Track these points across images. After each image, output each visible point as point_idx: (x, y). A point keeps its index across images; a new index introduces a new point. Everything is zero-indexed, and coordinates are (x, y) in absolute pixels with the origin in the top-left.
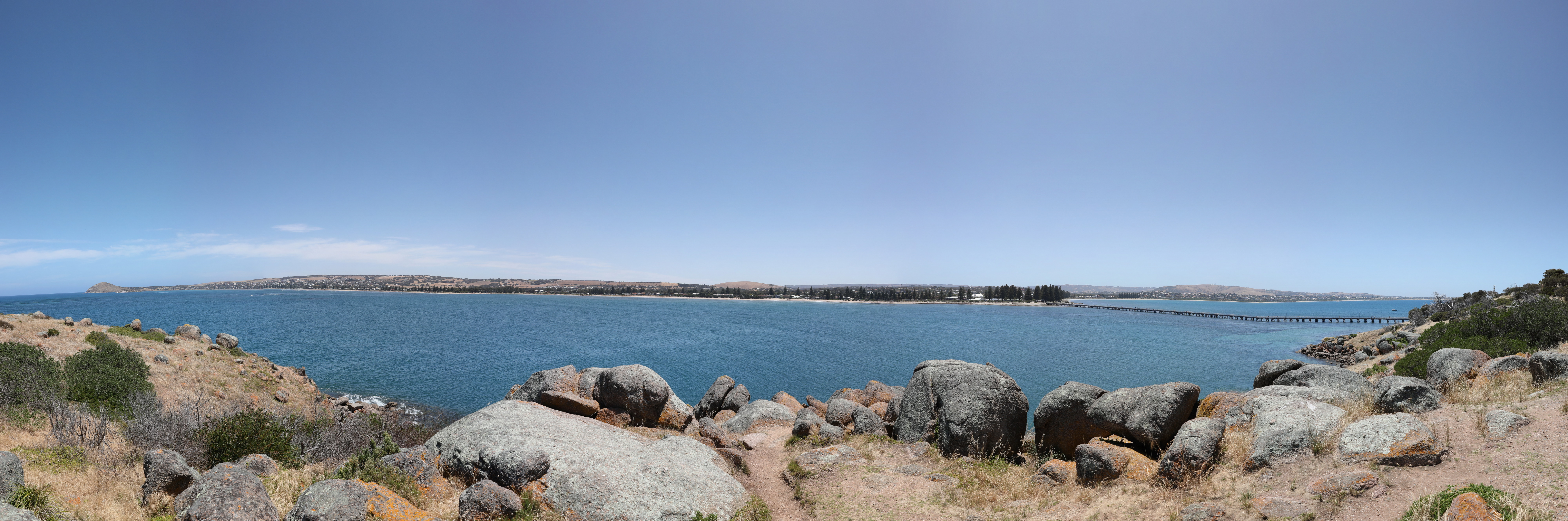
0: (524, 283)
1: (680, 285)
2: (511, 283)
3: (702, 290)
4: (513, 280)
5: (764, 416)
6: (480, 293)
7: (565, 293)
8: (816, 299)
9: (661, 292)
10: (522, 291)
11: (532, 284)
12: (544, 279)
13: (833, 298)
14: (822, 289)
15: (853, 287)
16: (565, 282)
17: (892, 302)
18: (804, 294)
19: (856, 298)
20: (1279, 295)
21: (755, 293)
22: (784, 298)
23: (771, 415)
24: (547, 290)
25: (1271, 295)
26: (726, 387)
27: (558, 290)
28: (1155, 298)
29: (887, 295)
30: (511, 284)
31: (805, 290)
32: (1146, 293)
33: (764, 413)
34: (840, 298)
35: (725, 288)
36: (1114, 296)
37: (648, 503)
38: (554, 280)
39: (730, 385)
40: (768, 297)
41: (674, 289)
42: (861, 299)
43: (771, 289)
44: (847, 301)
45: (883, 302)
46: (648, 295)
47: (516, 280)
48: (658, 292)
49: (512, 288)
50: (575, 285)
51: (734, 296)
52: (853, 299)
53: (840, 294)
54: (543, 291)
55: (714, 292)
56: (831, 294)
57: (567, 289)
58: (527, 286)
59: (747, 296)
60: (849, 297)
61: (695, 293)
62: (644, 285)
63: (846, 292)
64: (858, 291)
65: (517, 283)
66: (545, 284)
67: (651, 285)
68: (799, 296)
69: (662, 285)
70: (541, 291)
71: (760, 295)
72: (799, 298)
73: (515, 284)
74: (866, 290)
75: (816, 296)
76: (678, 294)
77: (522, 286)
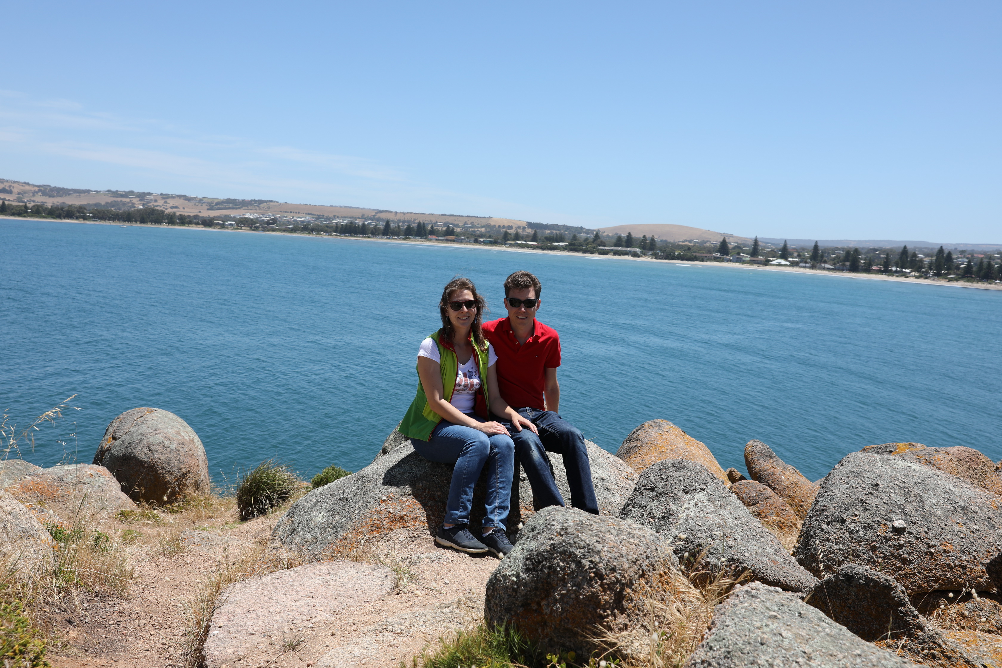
0: (191, 204)
1: (530, 225)
2: (161, 202)
4: (165, 197)
6: (81, 221)
7: (284, 231)
8: (824, 269)
10: (184, 221)
11: (211, 209)
12: (240, 197)
14: (843, 249)
15: (921, 249)
16: (286, 208)
18: (799, 256)
19: (926, 272)
21: (689, 249)
22: (752, 262)
24: (243, 222)
27: (268, 223)
30: (160, 205)
31: (800, 251)
38: (260, 202)
41: (517, 234)
43: (724, 244)
47: (172, 197)
48: (482, 238)
49: (161, 215)
50: (309, 214)
51: (642, 252)
52: (917, 274)
53: (885, 262)
54: (233, 223)
55: (599, 243)
56: (862, 261)
57: (289, 222)
58: (200, 212)
59: (670, 255)
60: (907, 271)
61: (561, 244)
62: (456, 223)
63: (901, 258)
64: (932, 256)
65: (176, 204)
66: (239, 208)
67: (469, 222)
68: (786, 260)
69: (492, 224)
70: (229, 222)
71: (698, 255)
72: (785, 265)
73: (171, 205)
74: (954, 256)
75: (825, 262)
76: (524, 242)
77: (186, 210)
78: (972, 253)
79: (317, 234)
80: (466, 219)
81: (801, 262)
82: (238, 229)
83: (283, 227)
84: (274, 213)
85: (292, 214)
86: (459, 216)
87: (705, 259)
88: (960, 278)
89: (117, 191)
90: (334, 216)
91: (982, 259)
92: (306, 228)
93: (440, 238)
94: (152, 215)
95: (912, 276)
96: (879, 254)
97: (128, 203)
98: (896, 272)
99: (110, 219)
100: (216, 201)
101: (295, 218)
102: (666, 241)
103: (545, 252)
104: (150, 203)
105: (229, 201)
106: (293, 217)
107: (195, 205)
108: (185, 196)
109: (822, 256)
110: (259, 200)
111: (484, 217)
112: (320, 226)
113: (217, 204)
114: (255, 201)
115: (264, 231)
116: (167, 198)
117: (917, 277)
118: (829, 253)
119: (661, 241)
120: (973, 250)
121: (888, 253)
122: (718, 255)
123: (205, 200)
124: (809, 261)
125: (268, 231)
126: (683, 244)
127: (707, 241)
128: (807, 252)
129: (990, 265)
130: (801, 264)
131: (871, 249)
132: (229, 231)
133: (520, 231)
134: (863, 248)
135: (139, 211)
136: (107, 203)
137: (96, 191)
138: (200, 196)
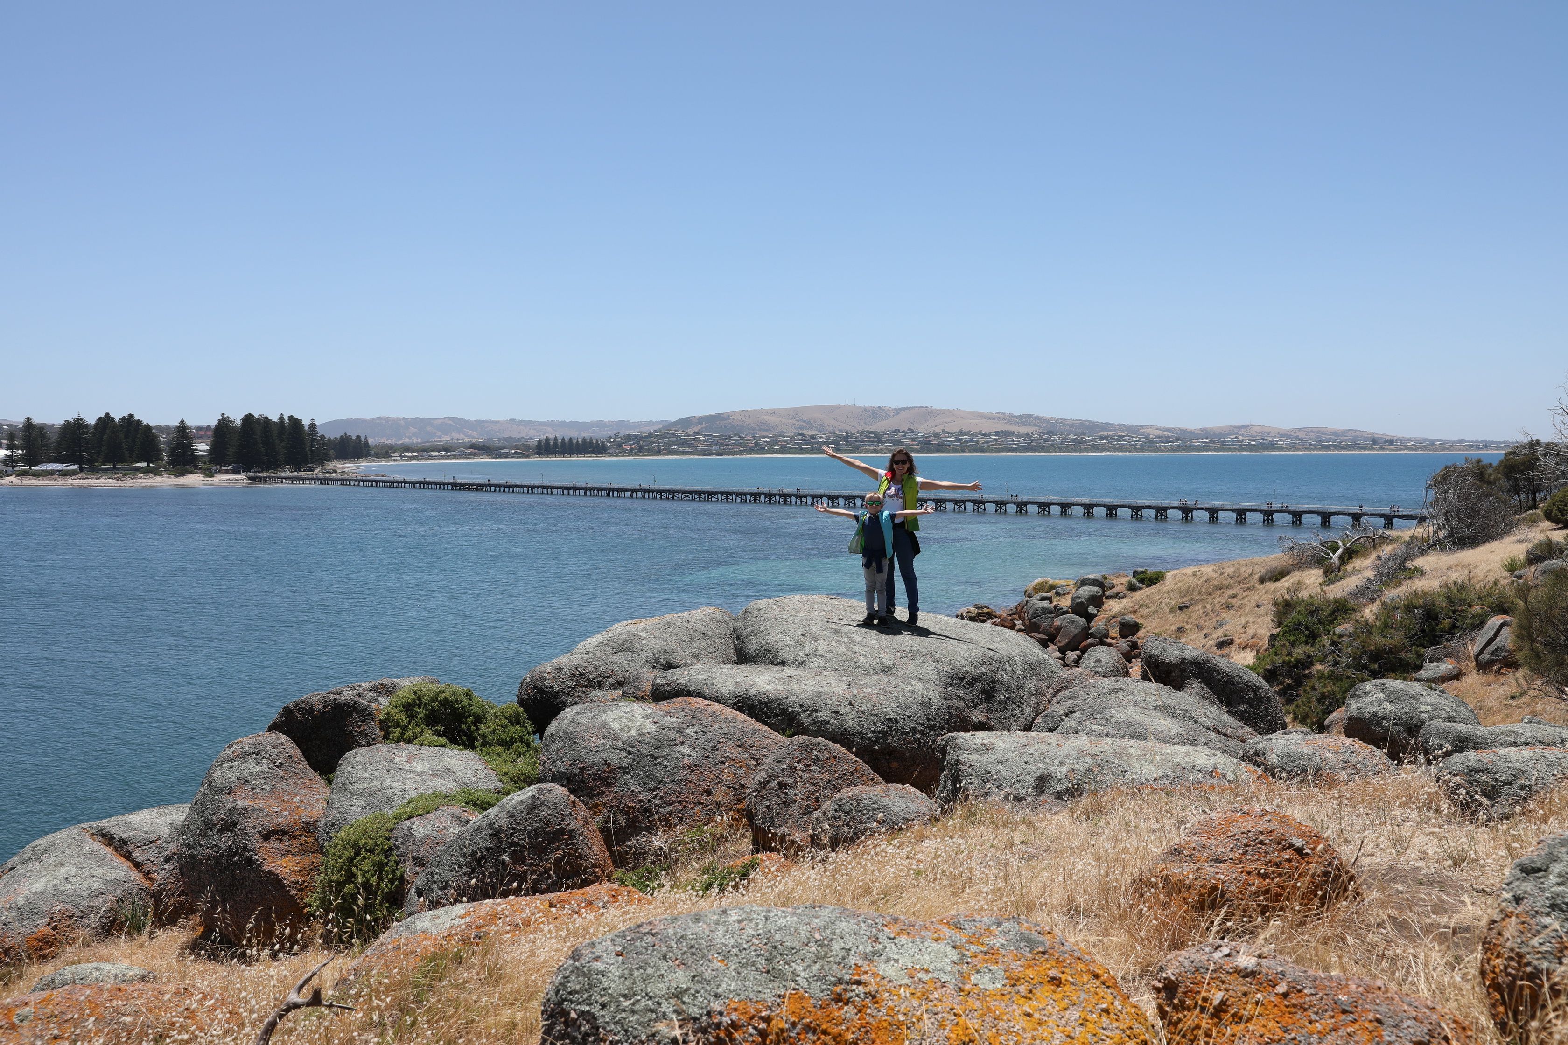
20: (1050, 432)
25: (1023, 430)
28: (658, 452)
32: (628, 437)
36: (522, 449)
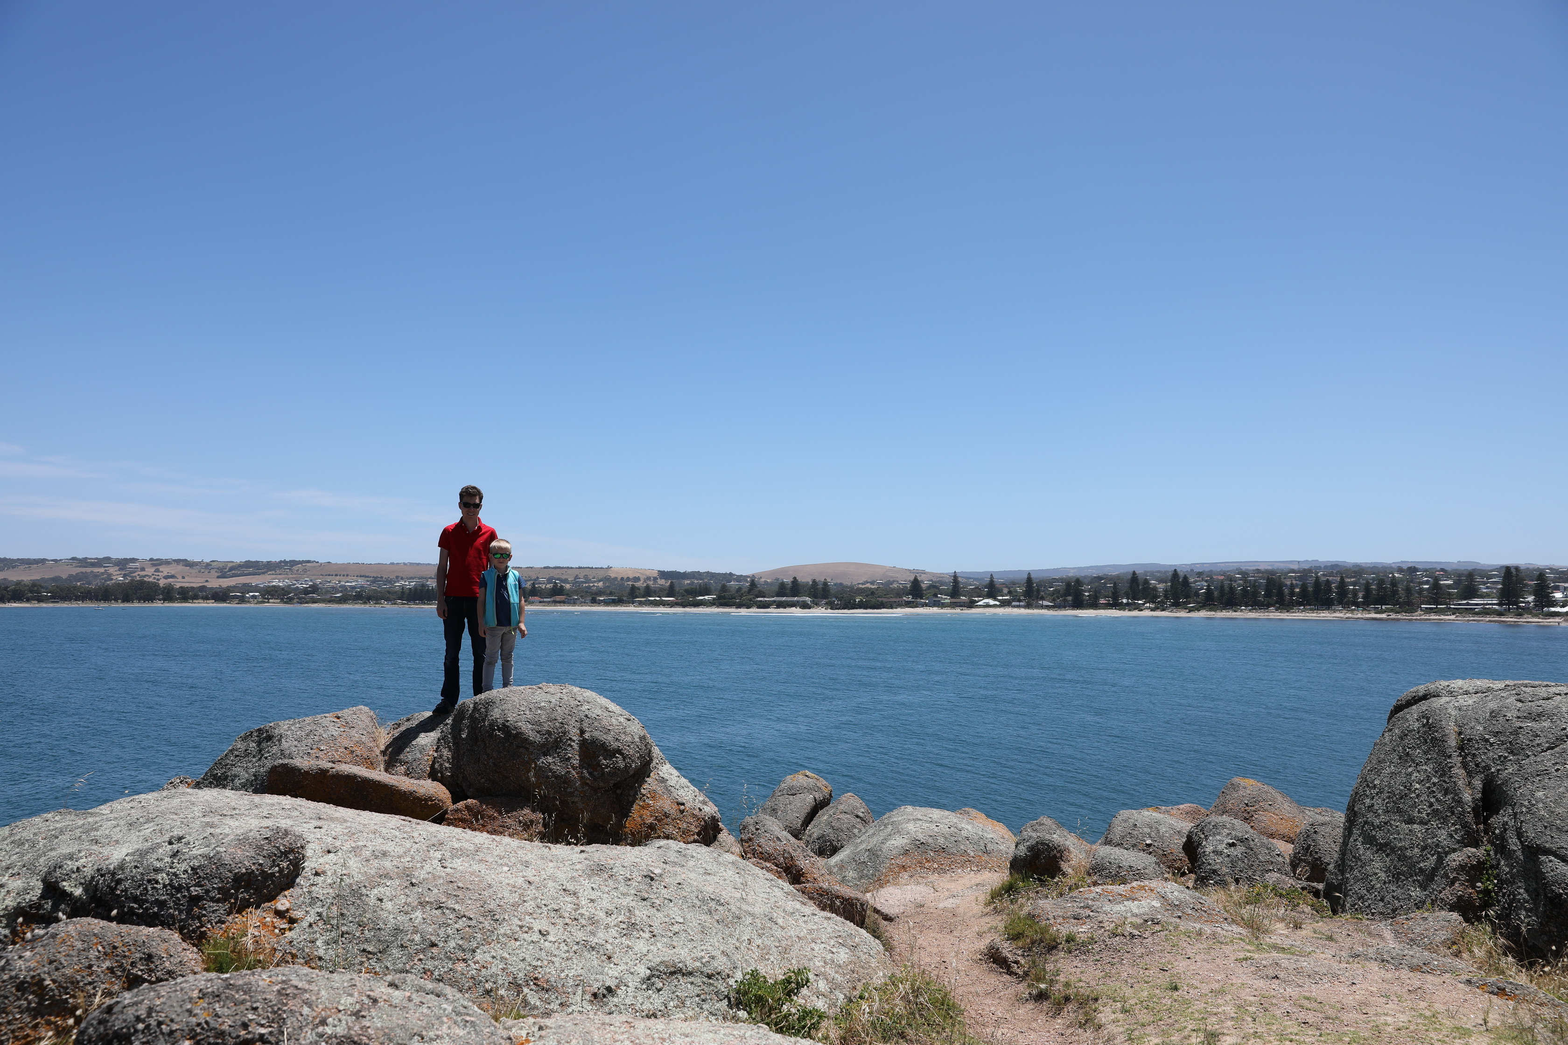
0: (194, 571)
1: (663, 574)
2: (150, 571)
3: (724, 586)
4: (157, 563)
5: (920, 845)
6: (35, 604)
7: (330, 601)
8: (1042, 607)
9: (611, 594)
10: (186, 595)
11: (223, 576)
12: (264, 558)
13: (1094, 605)
14: (1061, 580)
15: (1152, 574)
16: (329, 569)
17: (1274, 615)
18: (1010, 593)
19: (1162, 602)
21: (873, 593)
22: (953, 605)
23: (941, 841)
24: (270, 593)
26: (808, 800)
27: (306, 591)
29: (1255, 594)
30: (149, 575)
31: (1011, 586)
33: (920, 837)
34: (1115, 604)
35: (788, 580)
37: (609, 947)
38: (293, 563)
39: (819, 796)
40: (908, 604)
41: (648, 587)
42: (1176, 605)
43: (916, 583)
44: (1136, 613)
45: (1245, 614)
46: (574, 603)
47: (167, 562)
48: (601, 596)
49: (154, 589)
50: (361, 576)
51: (813, 602)
52: (1152, 606)
53: (1113, 593)
54: (257, 594)
55: (756, 593)
56: (1086, 594)
57: (334, 589)
58: (207, 581)
59: (850, 602)
60: (1140, 602)
61: (706, 597)
62: (563, 577)
63: (1131, 587)
64: (1166, 582)
65: (173, 573)
66: (264, 573)
67: (581, 576)
68: (996, 599)
69: (613, 576)
70: (251, 594)
71: (884, 600)
72: (995, 606)
73: (165, 574)
74: (1192, 580)
75: (1043, 599)
76: (658, 599)
77: (187, 580)
78: (1211, 574)
79: (376, 604)
80: (577, 572)
81: (1014, 600)
82: (264, 602)
83: (328, 597)
84: (313, 577)
85: (338, 577)
86: (568, 568)
87: (894, 605)
88: (1201, 607)
89: (86, 558)
90: (397, 577)
91: (1222, 581)
92: (361, 596)
93: (545, 600)
94: (140, 589)
95: (1147, 608)
96: (1105, 583)
97: (103, 574)
98: (1128, 604)
99: (77, 599)
100: (230, 565)
101: (343, 583)
102: (841, 584)
103: (687, 610)
104: (135, 572)
105: (248, 564)
106: (340, 582)
107: (200, 572)
108: (186, 560)
109: (1038, 591)
110: (291, 561)
111: (601, 568)
112: (380, 592)
113: (231, 569)
114: (285, 561)
115: (301, 603)
116: (160, 565)
117: (1152, 610)
118: (1045, 586)
119: (835, 585)
120: (1211, 571)
121: (1115, 581)
122: (910, 598)
123: (214, 564)
124: (1022, 598)
125: (307, 603)
126: (863, 586)
127: (894, 581)
128: (1019, 587)
129: (1232, 589)
130: (1014, 603)
131: (1095, 577)
132: (252, 605)
133: (651, 583)
134: (1085, 577)
135: (119, 585)
136: (70, 576)
137: (55, 561)
138: (207, 560)
